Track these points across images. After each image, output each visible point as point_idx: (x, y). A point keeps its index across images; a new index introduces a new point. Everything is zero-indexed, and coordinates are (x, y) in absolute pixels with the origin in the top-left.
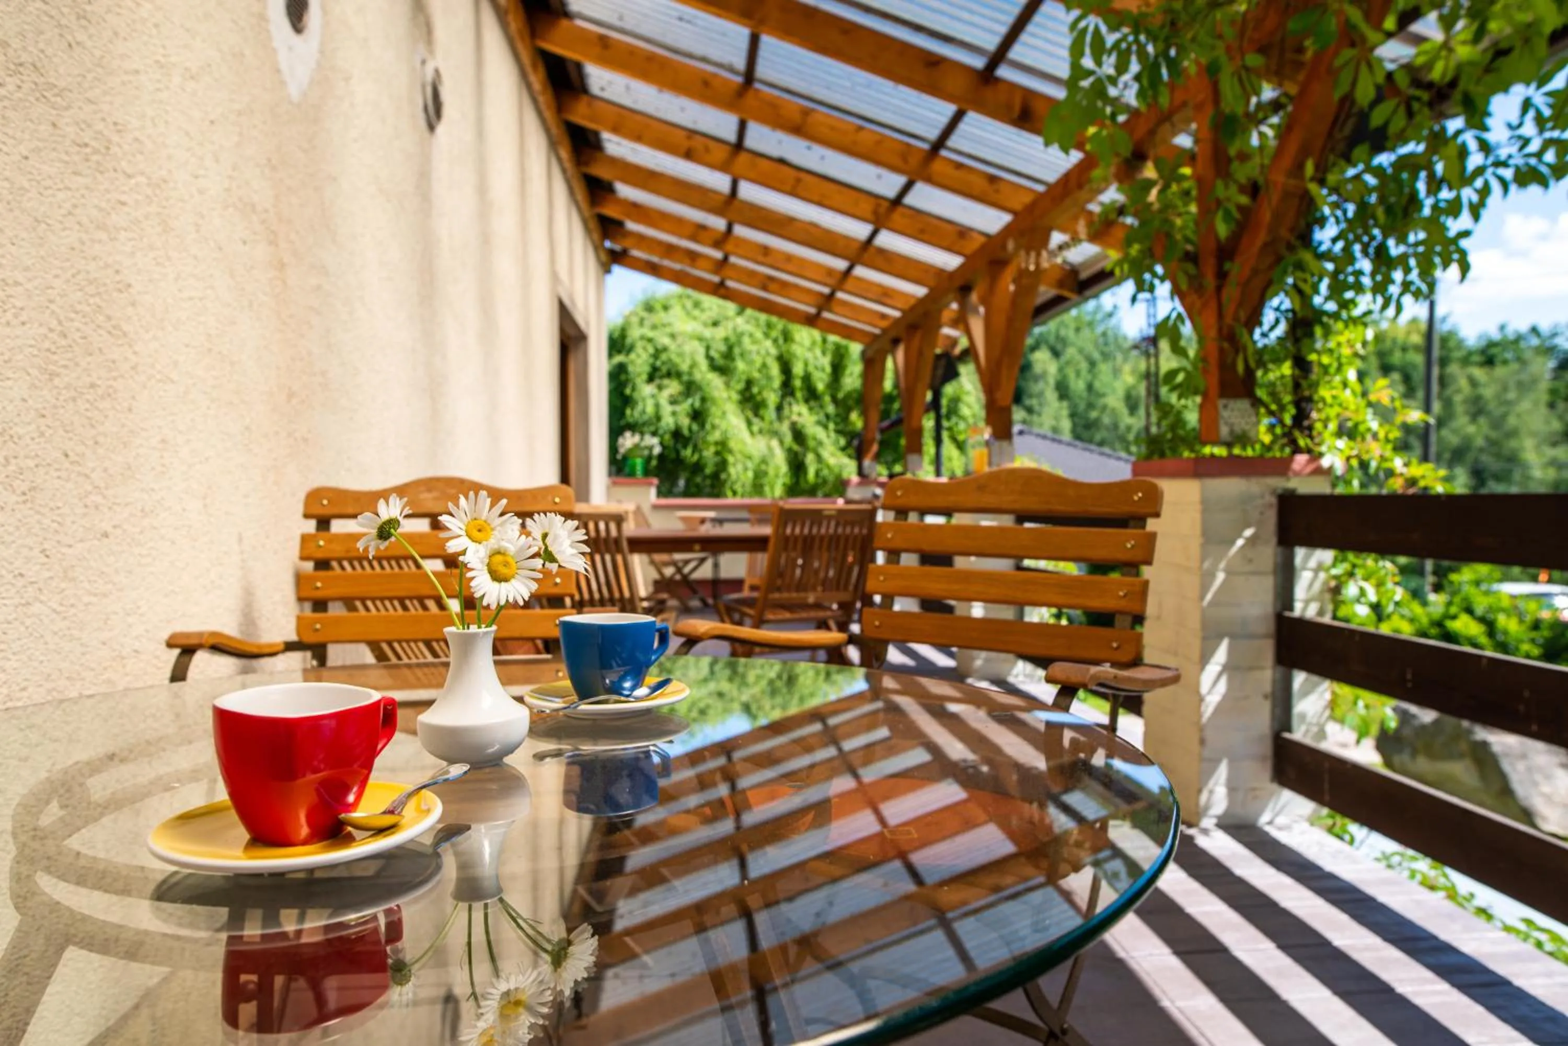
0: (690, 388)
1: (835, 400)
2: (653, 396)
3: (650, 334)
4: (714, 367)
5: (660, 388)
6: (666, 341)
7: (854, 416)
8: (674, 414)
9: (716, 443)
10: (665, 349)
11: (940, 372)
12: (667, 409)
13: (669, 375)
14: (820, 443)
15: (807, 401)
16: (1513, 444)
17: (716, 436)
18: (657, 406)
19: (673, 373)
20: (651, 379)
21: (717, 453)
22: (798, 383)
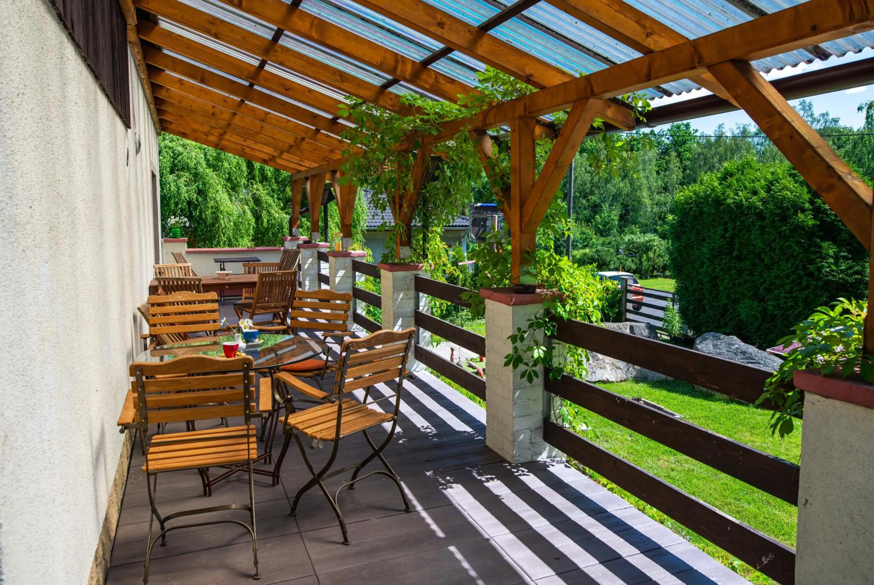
0: (197, 176)
1: (277, 182)
2: (175, 181)
3: (170, 145)
4: (209, 165)
5: (179, 177)
6: (180, 149)
7: (288, 189)
8: (188, 191)
9: (212, 207)
10: (180, 154)
11: (326, 197)
12: (184, 189)
13: (183, 169)
14: (270, 205)
15: (261, 182)
16: (638, 194)
17: (212, 203)
18: (178, 188)
19: (185, 168)
20: (172, 172)
21: (213, 213)
22: (257, 173)
